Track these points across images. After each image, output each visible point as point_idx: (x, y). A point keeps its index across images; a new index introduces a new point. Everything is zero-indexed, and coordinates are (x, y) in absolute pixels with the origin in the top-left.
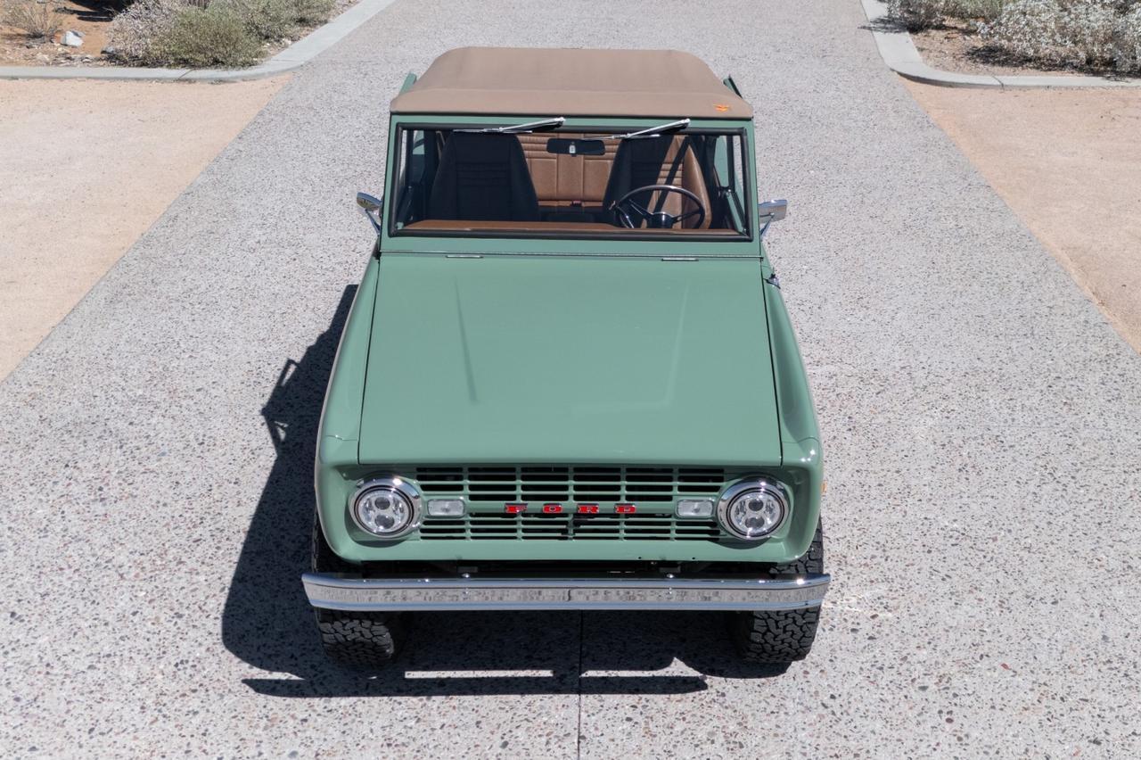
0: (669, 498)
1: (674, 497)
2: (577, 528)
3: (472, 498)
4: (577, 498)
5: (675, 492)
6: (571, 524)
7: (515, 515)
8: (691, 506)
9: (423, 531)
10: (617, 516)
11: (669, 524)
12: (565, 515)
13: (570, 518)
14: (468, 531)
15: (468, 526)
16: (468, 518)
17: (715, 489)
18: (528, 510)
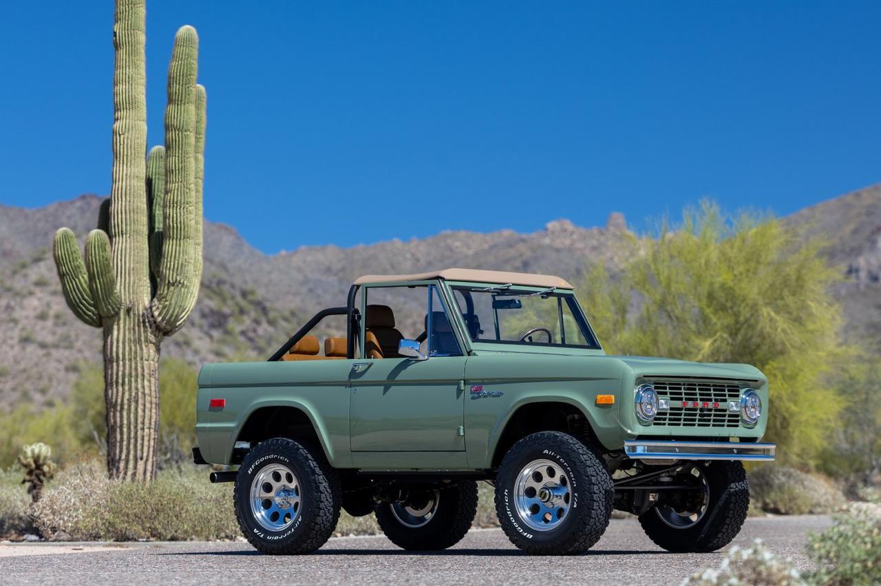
0: (725, 401)
1: (727, 400)
2: (699, 418)
3: (671, 399)
4: (701, 400)
5: (727, 397)
6: (698, 415)
7: (682, 410)
8: (732, 406)
11: (725, 416)
12: (697, 410)
13: (698, 412)
14: (667, 419)
15: (668, 416)
16: (669, 411)
17: (738, 396)
18: (687, 407)
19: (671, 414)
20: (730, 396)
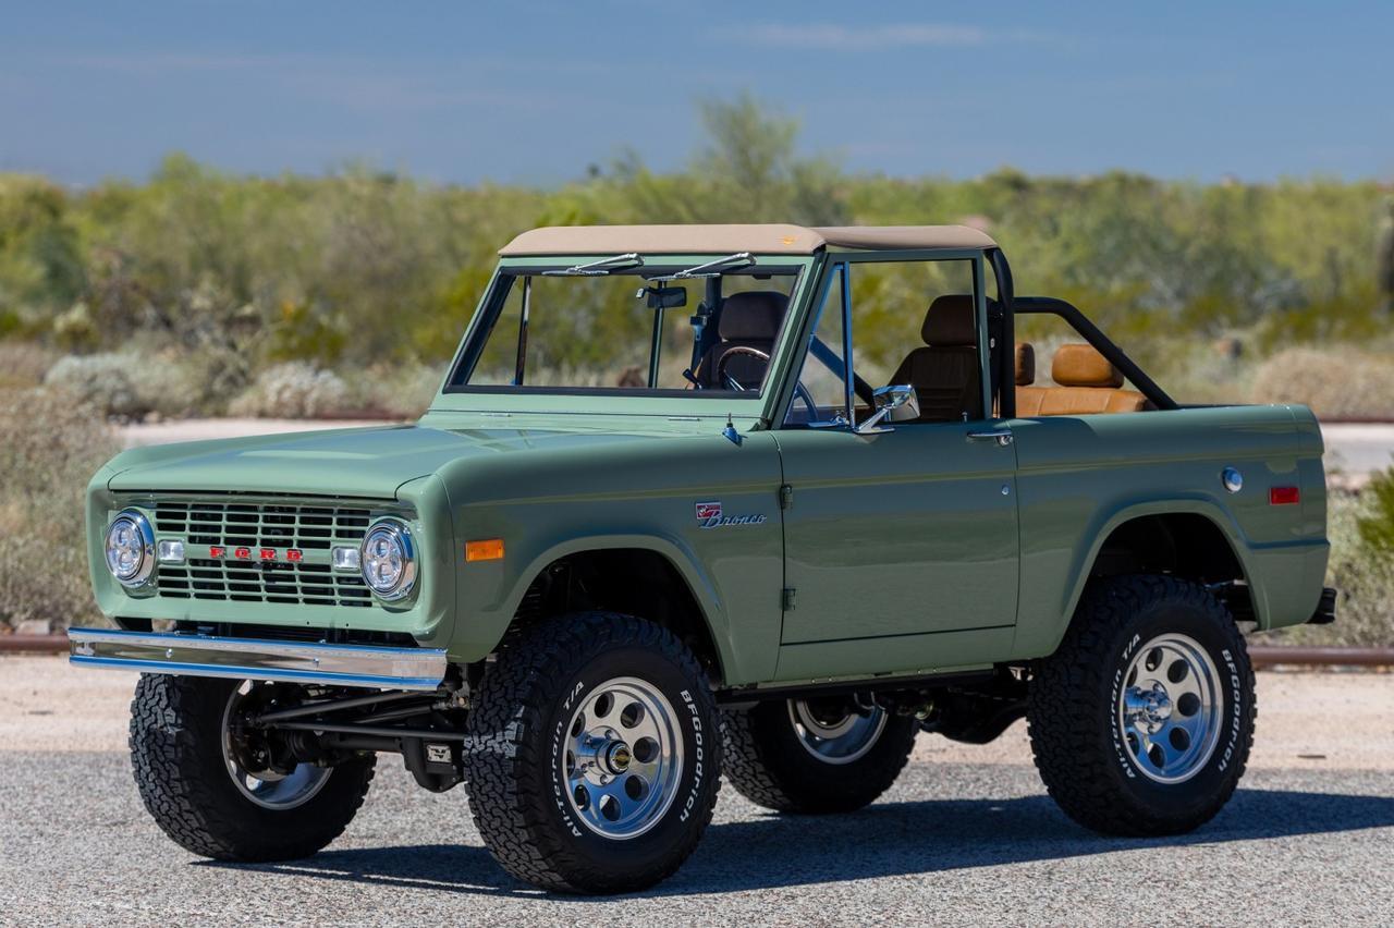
0: (326, 545)
1: (331, 544)
2: (267, 584)
3: (191, 540)
5: (333, 537)
6: (261, 577)
7: (219, 564)
8: (343, 555)
9: (160, 583)
10: (291, 567)
12: (254, 564)
14: (191, 585)
15: (190, 578)
16: (188, 567)
17: (361, 534)
19: (193, 573)
20: (338, 533)
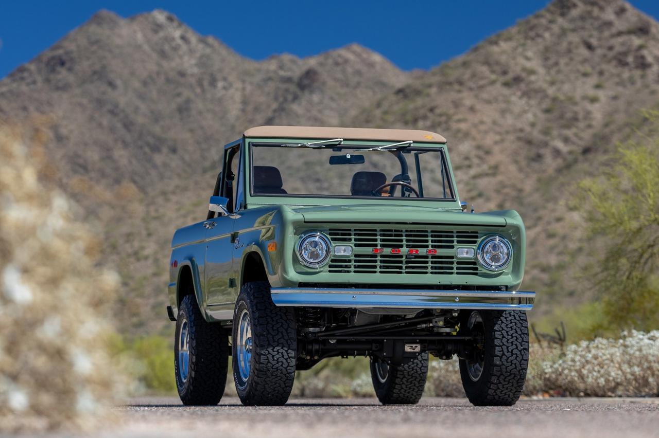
0: (452, 247)
1: (455, 246)
2: (407, 265)
3: (356, 245)
4: (407, 246)
5: (455, 243)
6: (404, 262)
7: (376, 256)
8: (464, 252)
9: (330, 266)
10: (427, 257)
11: (452, 263)
12: (402, 257)
13: (404, 259)
14: (353, 267)
15: (353, 263)
16: (353, 258)
17: (475, 242)
18: (383, 254)
19: (356, 261)
20: (458, 242)
